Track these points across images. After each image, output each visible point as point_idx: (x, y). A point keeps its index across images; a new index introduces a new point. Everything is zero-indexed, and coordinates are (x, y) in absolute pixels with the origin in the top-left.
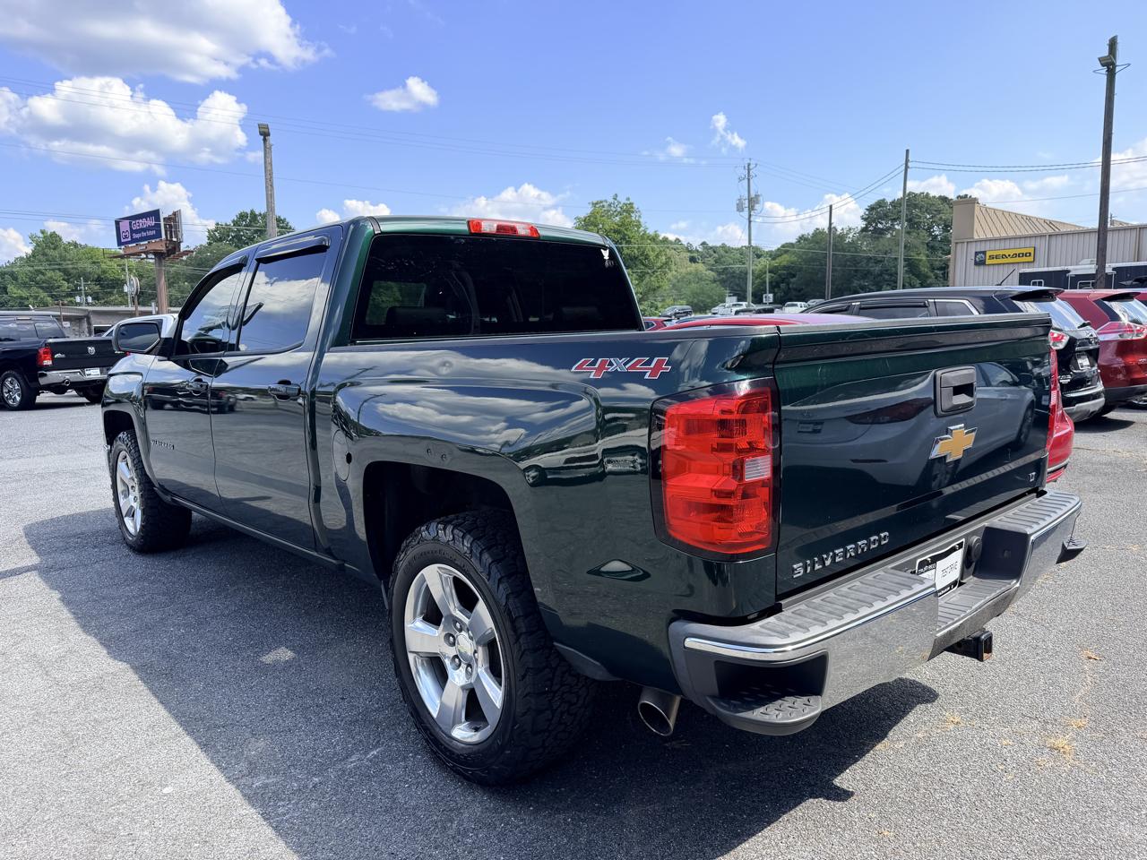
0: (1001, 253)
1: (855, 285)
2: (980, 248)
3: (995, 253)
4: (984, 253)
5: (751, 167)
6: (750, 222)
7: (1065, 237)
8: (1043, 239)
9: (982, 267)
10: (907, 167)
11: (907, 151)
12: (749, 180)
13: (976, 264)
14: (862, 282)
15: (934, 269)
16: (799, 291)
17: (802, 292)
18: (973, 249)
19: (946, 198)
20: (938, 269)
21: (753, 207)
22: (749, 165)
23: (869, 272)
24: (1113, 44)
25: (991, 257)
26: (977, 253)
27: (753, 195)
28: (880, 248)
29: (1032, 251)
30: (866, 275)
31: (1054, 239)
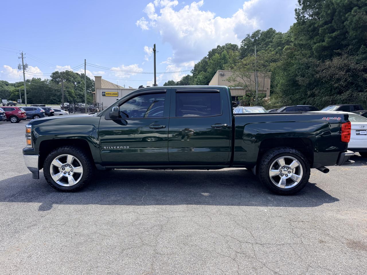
0: (110, 93)
1: (51, 98)
2: (104, 91)
3: (108, 93)
4: (105, 92)
5: (23, 54)
6: (24, 74)
7: (125, 90)
8: (120, 90)
9: (104, 97)
10: (85, 65)
11: (85, 60)
12: (22, 59)
13: (103, 95)
14: (54, 98)
15: (76, 95)
16: (30, 99)
17: (31, 99)
18: (102, 91)
19: (78, 74)
20: (78, 95)
21: (25, 68)
22: (22, 53)
23: (56, 94)
24: (155, 46)
25: (107, 94)
26: (103, 92)
27: (24, 64)
28: (59, 87)
29: (117, 93)
30: (55, 95)
31: (123, 90)
